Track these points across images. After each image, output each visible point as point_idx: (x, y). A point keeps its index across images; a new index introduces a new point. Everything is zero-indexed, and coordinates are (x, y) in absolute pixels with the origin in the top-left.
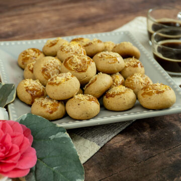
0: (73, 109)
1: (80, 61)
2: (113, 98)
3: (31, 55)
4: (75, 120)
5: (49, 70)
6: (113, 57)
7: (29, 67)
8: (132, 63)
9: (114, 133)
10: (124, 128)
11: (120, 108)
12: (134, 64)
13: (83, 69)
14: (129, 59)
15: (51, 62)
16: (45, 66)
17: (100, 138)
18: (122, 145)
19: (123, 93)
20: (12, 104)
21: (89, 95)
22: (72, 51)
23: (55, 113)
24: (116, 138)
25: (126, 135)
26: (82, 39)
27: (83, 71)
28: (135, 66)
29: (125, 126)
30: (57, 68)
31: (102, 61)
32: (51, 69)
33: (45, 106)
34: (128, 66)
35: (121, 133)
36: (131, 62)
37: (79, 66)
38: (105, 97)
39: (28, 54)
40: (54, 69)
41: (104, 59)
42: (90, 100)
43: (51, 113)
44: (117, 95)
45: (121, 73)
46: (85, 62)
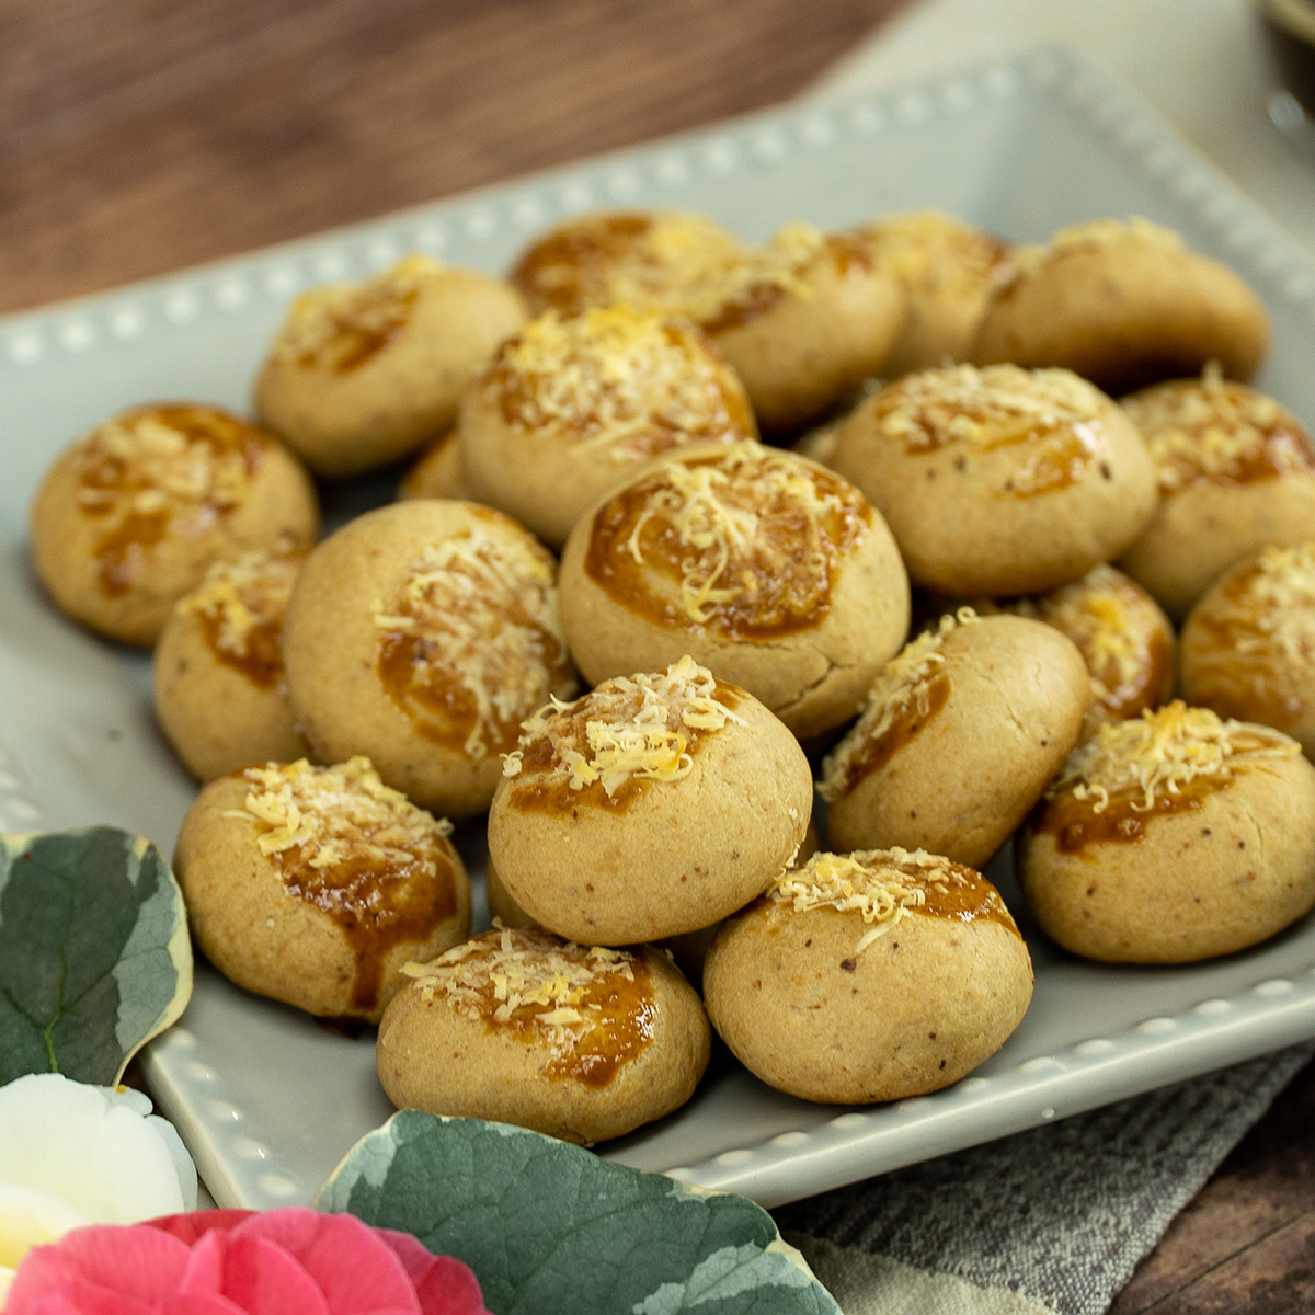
0: (797, 1019)
1: (750, 522)
2: (1129, 852)
3: (176, 483)
4: (821, 1109)
5: (452, 646)
6: (1042, 431)
7: (212, 625)
8: (1215, 438)
9: (1178, 1173)
10: (1253, 1113)
11: (1209, 931)
12: (1231, 447)
13: (799, 601)
14: (1166, 393)
15: (453, 566)
16: (404, 610)
17: (1066, 1244)
18: (1274, 1275)
19: (1219, 785)
20: (182, 1040)
21: (902, 855)
22: (622, 414)
23: (629, 1077)
24: (1201, 1220)
25: (1288, 1173)
26: (630, 228)
27: (793, 623)
28: (1253, 471)
29: (1266, 1094)
30: (515, 614)
31: (949, 478)
32: (464, 629)
33: (529, 1019)
34: (1187, 482)
35: (1241, 1165)
36: (1197, 432)
37: (750, 579)
38: (1044, 847)
39: (147, 484)
40: (495, 632)
41: (960, 465)
42: (936, 907)
43: (600, 1077)
44: (1158, 810)
45: (1129, 562)
46: (804, 529)
